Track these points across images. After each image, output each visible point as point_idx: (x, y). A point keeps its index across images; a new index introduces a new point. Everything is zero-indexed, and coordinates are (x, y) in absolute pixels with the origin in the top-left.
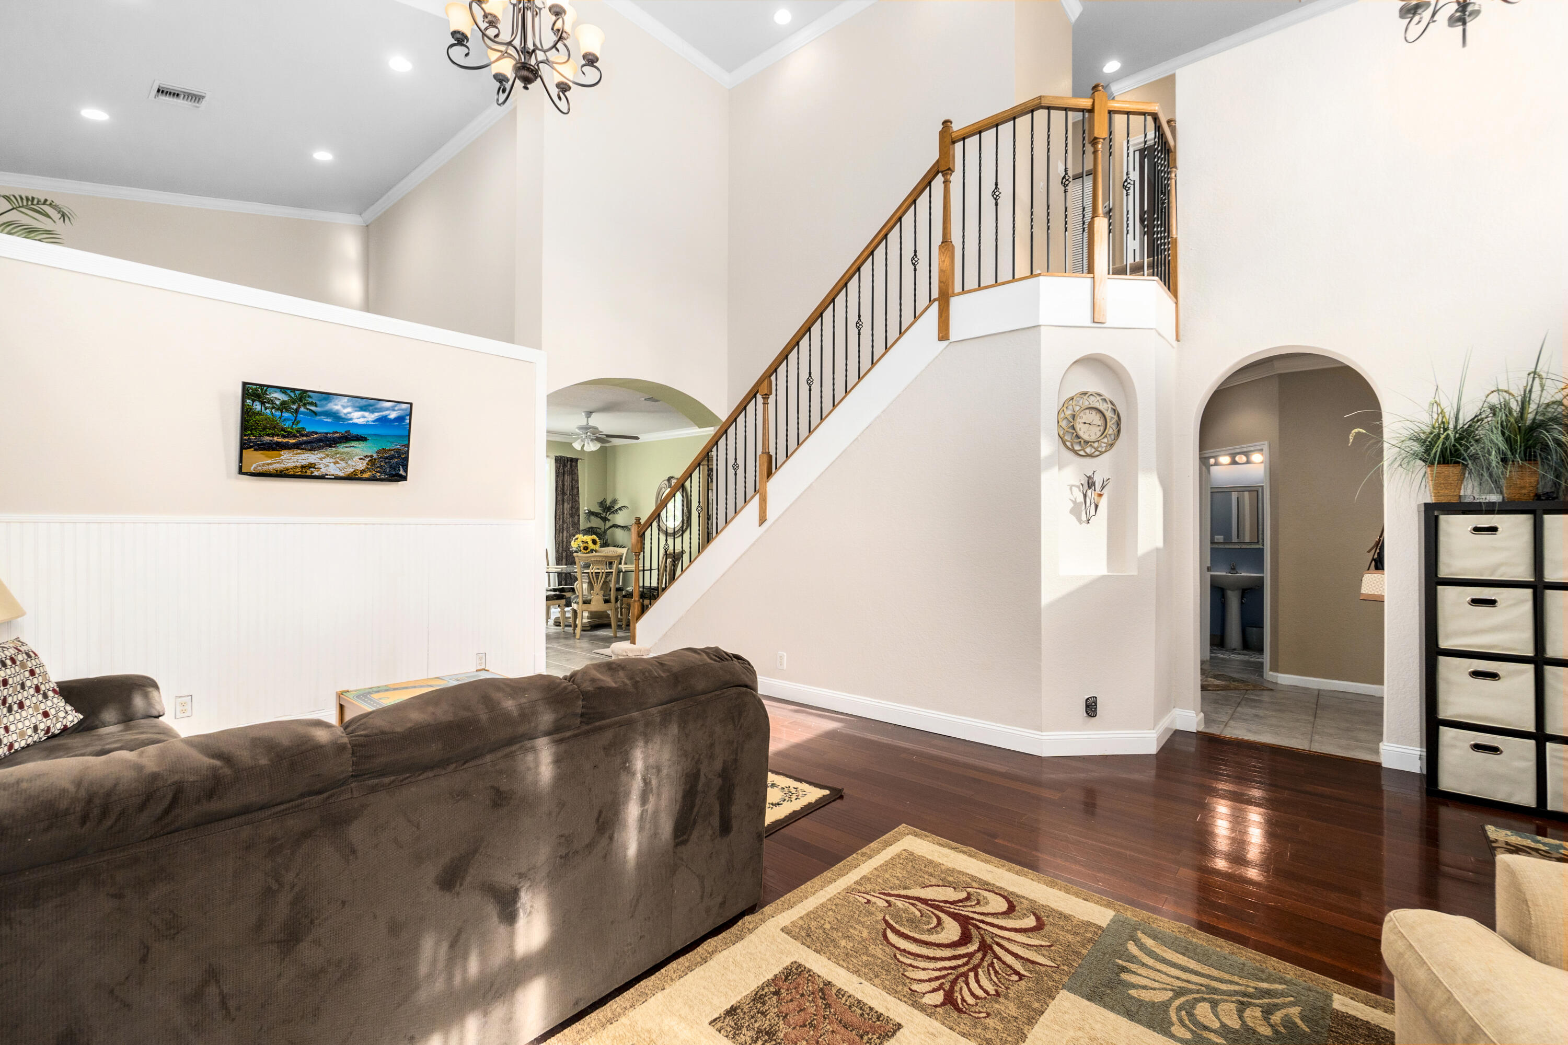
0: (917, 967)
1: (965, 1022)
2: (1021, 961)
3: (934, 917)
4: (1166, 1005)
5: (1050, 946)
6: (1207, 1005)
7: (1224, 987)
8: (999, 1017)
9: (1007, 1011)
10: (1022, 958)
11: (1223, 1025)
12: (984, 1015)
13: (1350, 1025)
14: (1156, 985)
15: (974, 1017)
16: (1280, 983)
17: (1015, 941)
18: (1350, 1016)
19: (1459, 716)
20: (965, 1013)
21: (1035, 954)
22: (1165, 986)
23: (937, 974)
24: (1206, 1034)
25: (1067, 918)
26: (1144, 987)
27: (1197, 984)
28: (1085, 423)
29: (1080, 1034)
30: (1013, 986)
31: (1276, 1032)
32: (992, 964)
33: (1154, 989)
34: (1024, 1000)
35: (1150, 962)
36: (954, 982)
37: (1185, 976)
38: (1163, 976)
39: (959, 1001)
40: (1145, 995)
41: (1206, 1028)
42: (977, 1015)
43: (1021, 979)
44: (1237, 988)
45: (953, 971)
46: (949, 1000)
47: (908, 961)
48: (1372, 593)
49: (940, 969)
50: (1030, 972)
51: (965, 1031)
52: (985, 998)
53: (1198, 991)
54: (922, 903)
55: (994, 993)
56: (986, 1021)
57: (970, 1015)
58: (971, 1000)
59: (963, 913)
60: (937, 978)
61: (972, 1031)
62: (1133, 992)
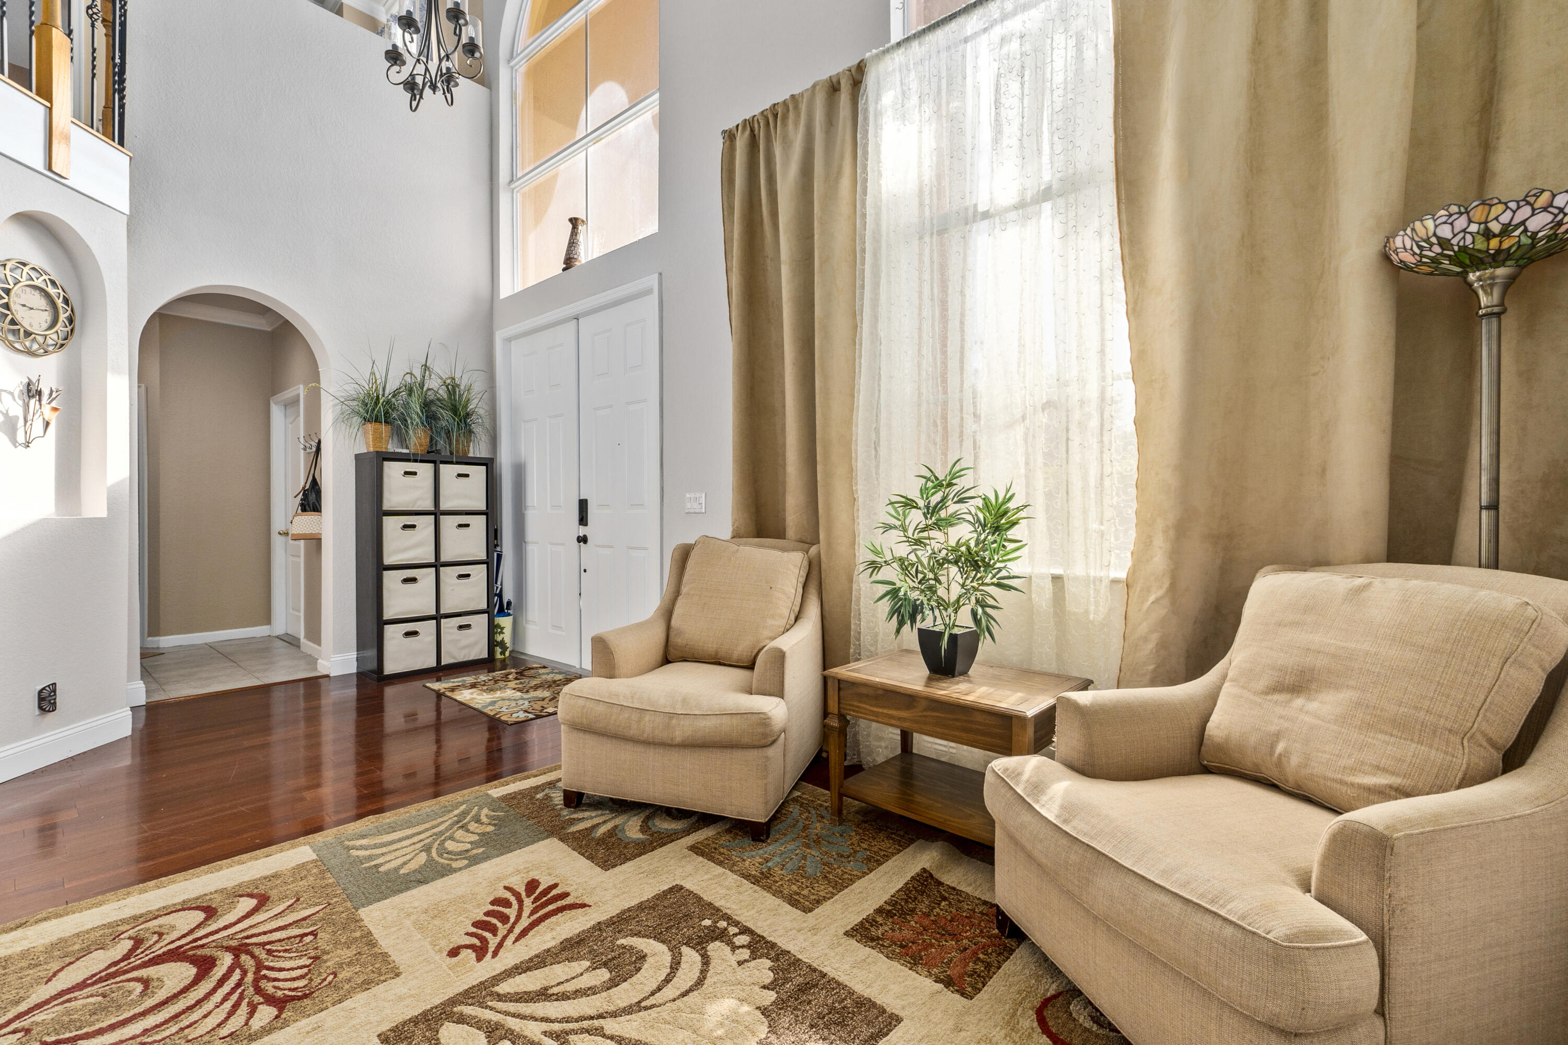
0: (196, 1022)
1: (326, 995)
2: (294, 927)
3: (125, 984)
4: (430, 860)
5: (298, 900)
6: (449, 842)
7: (442, 828)
8: (344, 966)
9: (343, 957)
10: (290, 924)
11: (471, 843)
12: (331, 977)
13: (514, 798)
14: (408, 857)
15: (326, 986)
16: (461, 805)
17: (258, 923)
18: (507, 795)
19: (396, 614)
20: (313, 992)
21: (295, 914)
22: (414, 853)
23: (228, 1005)
24: (471, 853)
25: (276, 876)
26: (405, 863)
27: (428, 838)
28: (24, 305)
29: (413, 917)
30: (317, 943)
31: (495, 825)
32: (269, 952)
33: (412, 859)
34: (343, 940)
35: (384, 850)
36: (258, 990)
37: (415, 839)
38: (404, 849)
39: (290, 993)
40: (413, 866)
41: (467, 851)
42: (326, 983)
43: (316, 936)
44: (447, 824)
45: (243, 988)
46: (280, 1003)
47: (174, 1029)
48: (310, 532)
49: (225, 999)
50: (314, 924)
51: (337, 999)
52: (310, 970)
53: (435, 840)
54: (81, 990)
55: (310, 961)
56: (340, 978)
57: (319, 989)
58: (301, 983)
59: (160, 952)
60: (236, 1006)
61: (342, 992)
62: (402, 871)
